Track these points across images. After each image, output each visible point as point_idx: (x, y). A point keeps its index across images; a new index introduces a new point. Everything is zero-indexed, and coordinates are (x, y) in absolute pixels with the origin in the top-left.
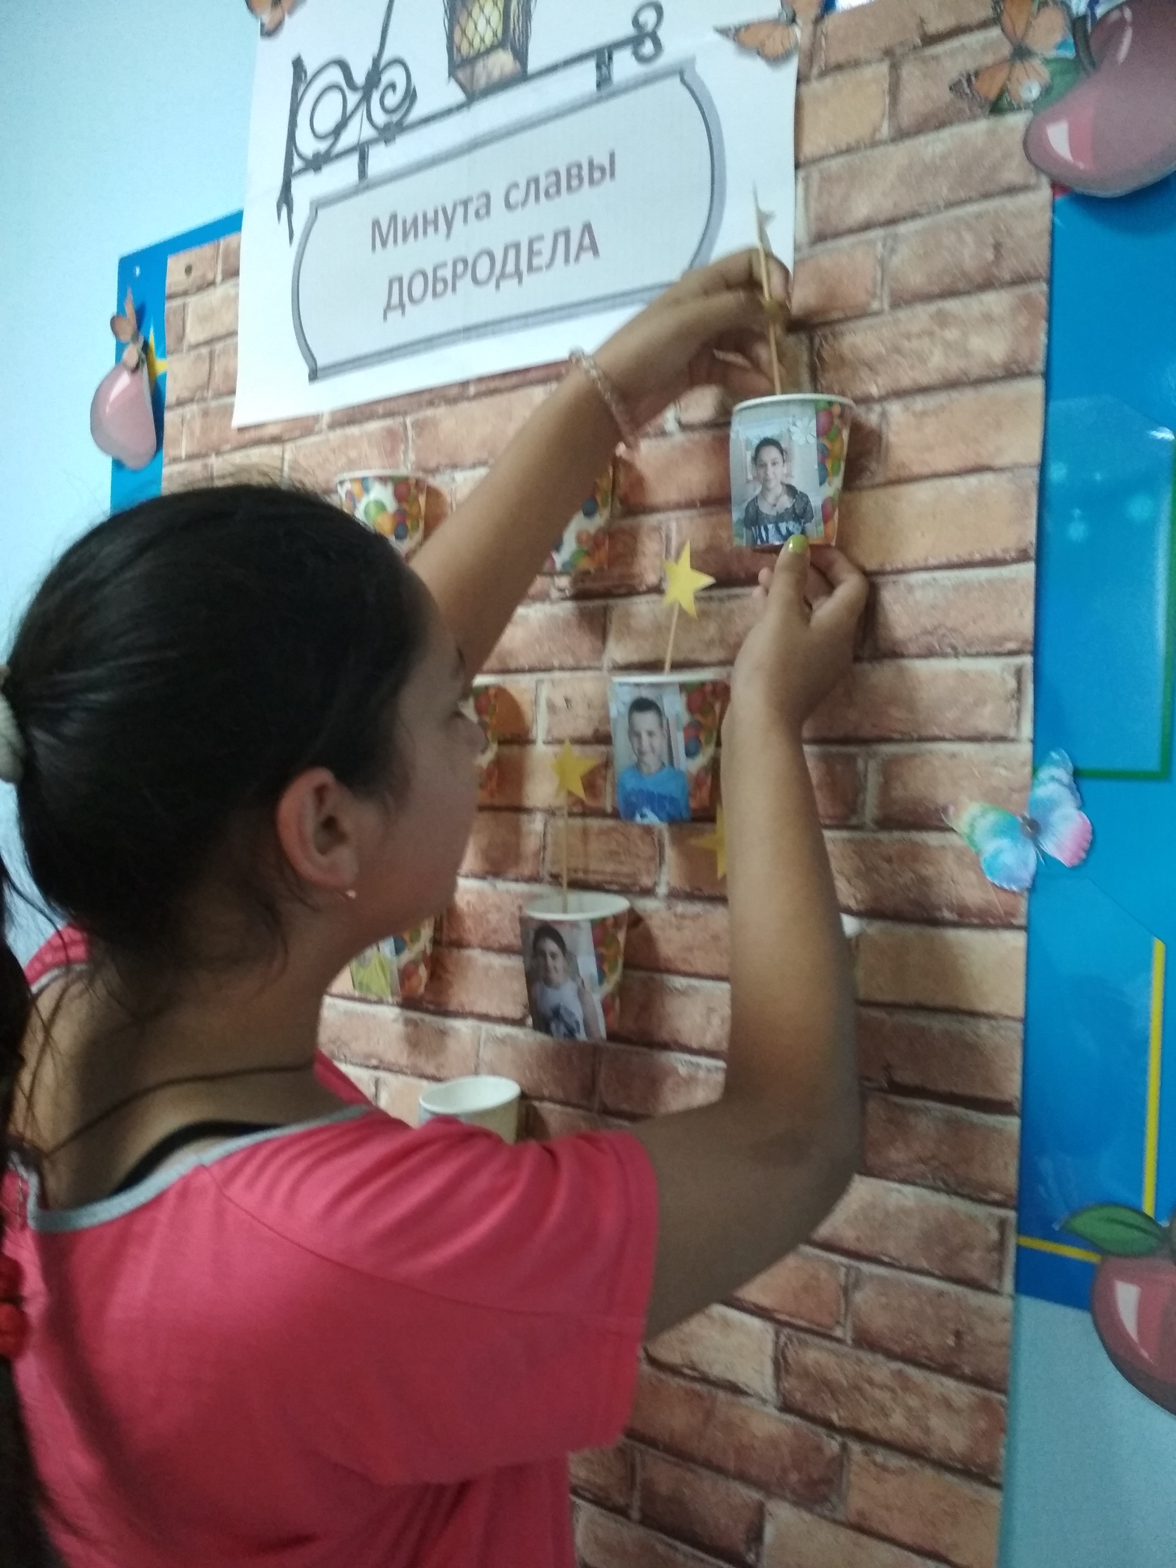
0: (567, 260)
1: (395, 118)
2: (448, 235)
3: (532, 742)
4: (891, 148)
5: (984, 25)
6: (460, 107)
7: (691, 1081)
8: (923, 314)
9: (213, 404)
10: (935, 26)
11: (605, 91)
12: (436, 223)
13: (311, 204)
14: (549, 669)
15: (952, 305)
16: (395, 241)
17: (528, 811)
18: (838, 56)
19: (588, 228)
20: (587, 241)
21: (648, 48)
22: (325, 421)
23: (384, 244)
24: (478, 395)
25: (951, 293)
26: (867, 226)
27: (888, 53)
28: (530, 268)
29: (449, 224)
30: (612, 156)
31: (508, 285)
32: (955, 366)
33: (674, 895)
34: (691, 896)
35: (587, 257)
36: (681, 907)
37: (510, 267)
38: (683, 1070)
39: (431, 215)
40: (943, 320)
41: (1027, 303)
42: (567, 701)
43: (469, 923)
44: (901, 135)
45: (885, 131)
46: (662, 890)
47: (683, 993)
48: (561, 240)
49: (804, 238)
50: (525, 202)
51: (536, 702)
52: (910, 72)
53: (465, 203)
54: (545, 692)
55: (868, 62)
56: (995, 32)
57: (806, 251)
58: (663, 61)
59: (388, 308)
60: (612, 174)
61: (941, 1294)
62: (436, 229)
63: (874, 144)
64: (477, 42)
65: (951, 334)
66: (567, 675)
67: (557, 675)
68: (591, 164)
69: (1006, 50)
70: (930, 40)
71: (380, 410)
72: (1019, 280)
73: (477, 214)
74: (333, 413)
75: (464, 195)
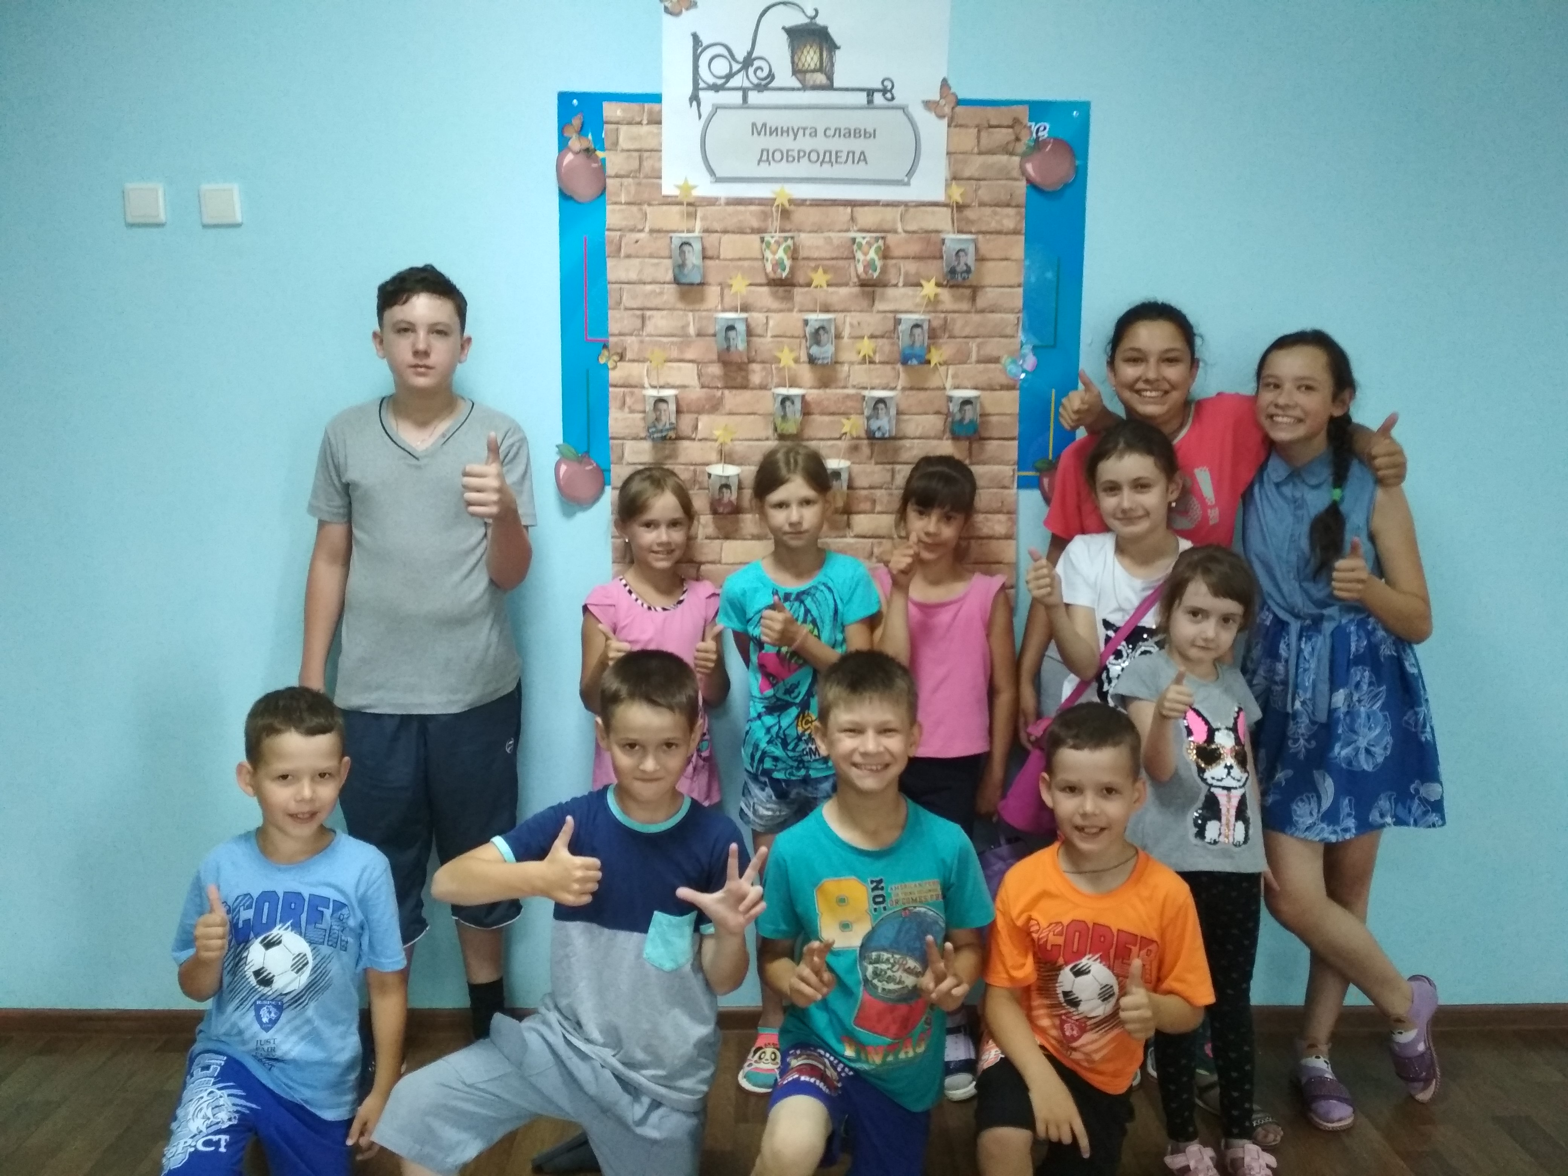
0: (853, 162)
1: (764, 83)
2: (795, 139)
3: (843, 338)
4: (977, 157)
5: (1008, 127)
6: (799, 89)
7: (911, 448)
8: (988, 211)
9: (644, 181)
10: (993, 122)
11: (871, 106)
12: (788, 131)
13: (713, 105)
14: (850, 311)
15: (998, 209)
16: (765, 134)
17: (842, 363)
18: (961, 122)
19: (862, 153)
20: (862, 157)
21: (889, 95)
22: (722, 201)
23: (759, 134)
24: (811, 205)
25: (997, 205)
26: (969, 179)
27: (977, 126)
28: (836, 162)
29: (796, 136)
30: (875, 131)
31: (826, 166)
32: (999, 228)
33: (904, 389)
34: (911, 389)
35: (862, 164)
36: (907, 393)
37: (827, 159)
38: (908, 445)
39: (785, 129)
40: (995, 213)
41: (1018, 213)
42: (859, 324)
43: (813, 406)
44: (980, 153)
45: (976, 150)
46: (899, 387)
47: (908, 420)
48: (851, 155)
49: (949, 178)
50: (834, 136)
51: (844, 322)
52: (984, 134)
53: (804, 129)
54: (848, 320)
55: (971, 127)
56: (1010, 130)
57: (949, 182)
58: (895, 102)
59: (760, 161)
60: (874, 137)
61: (996, 493)
62: (788, 135)
63: (972, 153)
64: (806, 66)
65: (998, 218)
66: (858, 314)
67: (853, 314)
68: (865, 130)
69: (1013, 137)
70: (991, 127)
71: (757, 202)
72: (1017, 206)
73: (810, 134)
74: (727, 199)
75: (804, 125)
